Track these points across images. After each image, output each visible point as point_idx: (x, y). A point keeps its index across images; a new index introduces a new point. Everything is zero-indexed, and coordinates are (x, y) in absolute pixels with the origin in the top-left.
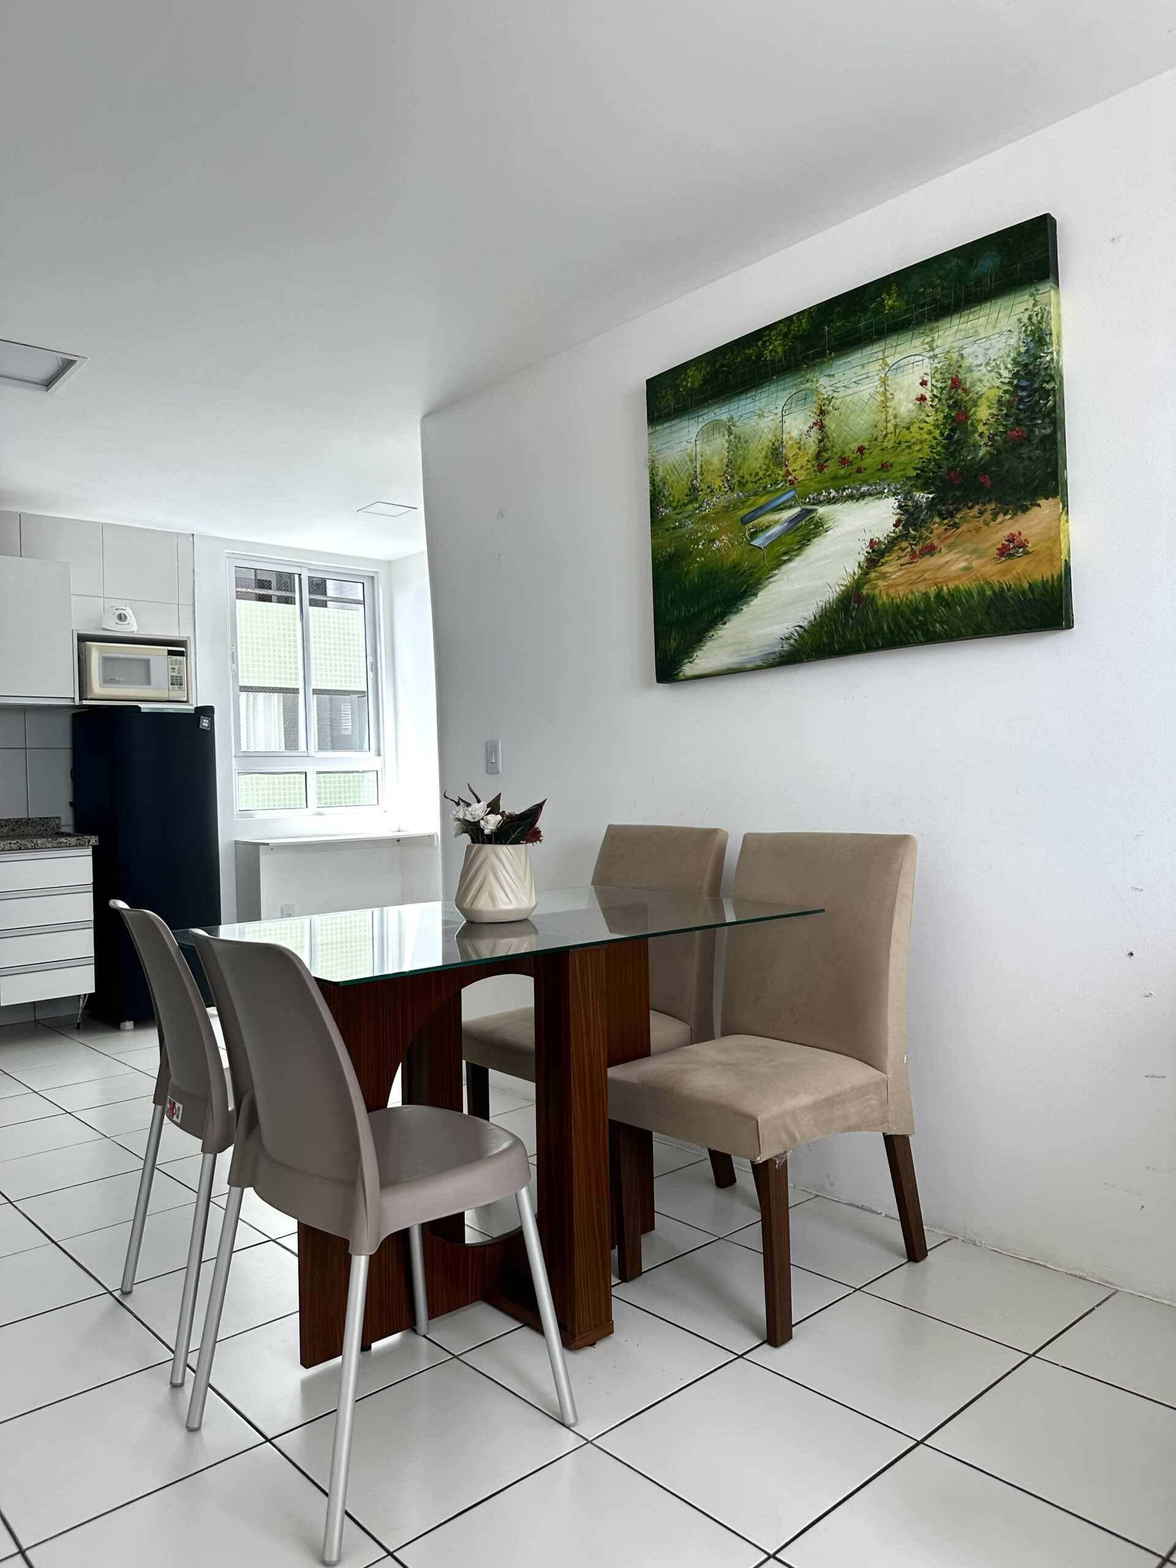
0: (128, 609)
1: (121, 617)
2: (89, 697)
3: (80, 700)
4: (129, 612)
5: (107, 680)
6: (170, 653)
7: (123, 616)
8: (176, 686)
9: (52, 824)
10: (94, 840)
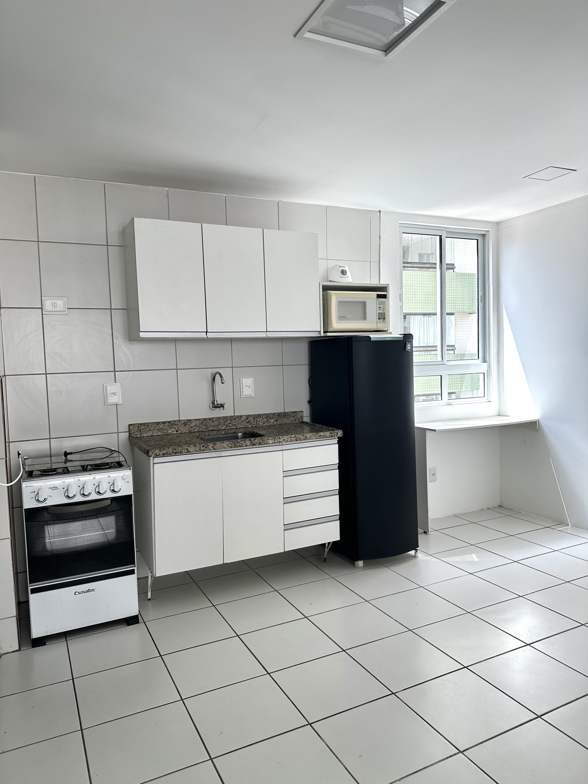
0: (346, 266)
1: (343, 272)
2: (329, 330)
3: (324, 332)
4: (347, 269)
5: (341, 318)
6: (379, 296)
7: (344, 271)
8: (381, 320)
9: (299, 416)
10: (340, 433)
